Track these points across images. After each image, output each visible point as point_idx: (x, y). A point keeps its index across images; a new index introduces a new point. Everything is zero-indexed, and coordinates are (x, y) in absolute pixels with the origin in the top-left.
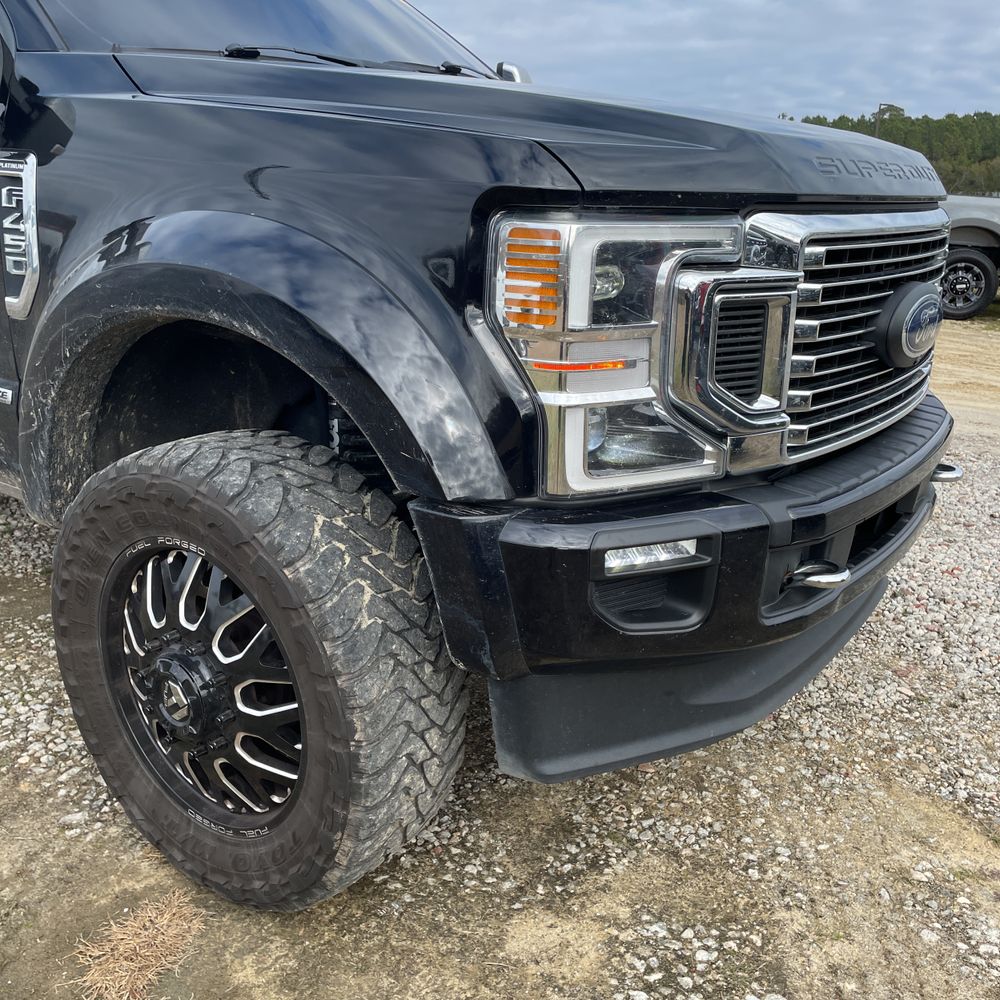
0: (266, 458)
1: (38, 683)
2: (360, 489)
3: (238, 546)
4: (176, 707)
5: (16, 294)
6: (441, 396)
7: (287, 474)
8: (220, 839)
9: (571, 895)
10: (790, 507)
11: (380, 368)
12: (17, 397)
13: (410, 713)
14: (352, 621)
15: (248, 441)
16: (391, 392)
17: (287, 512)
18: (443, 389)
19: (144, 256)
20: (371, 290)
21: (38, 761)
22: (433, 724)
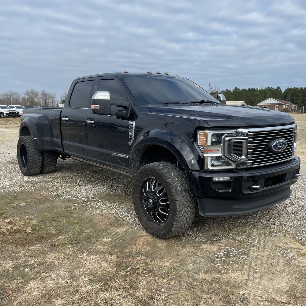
0: (166, 165)
1: (125, 209)
2: (179, 170)
3: (161, 177)
4: (151, 203)
5: (130, 141)
6: (192, 157)
7: (168, 167)
8: (156, 227)
9: (214, 243)
10: (247, 174)
11: (183, 152)
12: (129, 157)
13: (185, 203)
14: (177, 188)
15: (163, 163)
16: (184, 156)
17: (168, 172)
18: (192, 155)
19: (150, 136)
20: (181, 140)
21: (126, 219)
22: (189, 206)
